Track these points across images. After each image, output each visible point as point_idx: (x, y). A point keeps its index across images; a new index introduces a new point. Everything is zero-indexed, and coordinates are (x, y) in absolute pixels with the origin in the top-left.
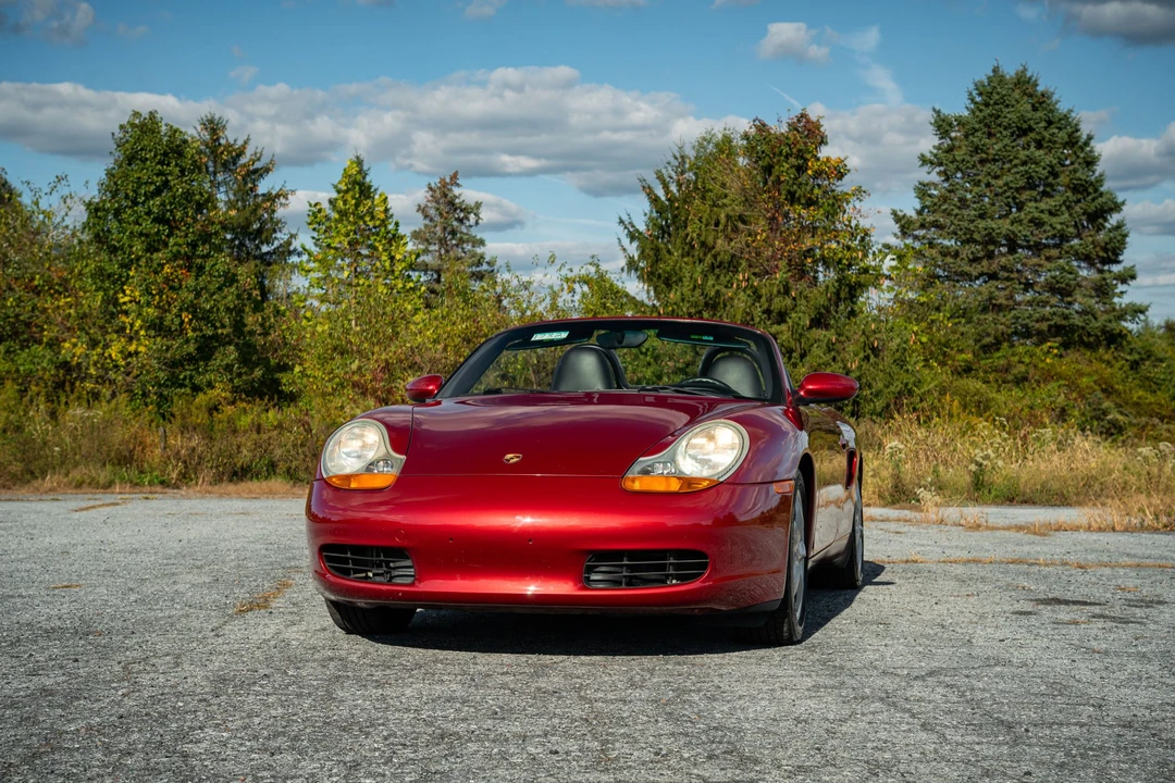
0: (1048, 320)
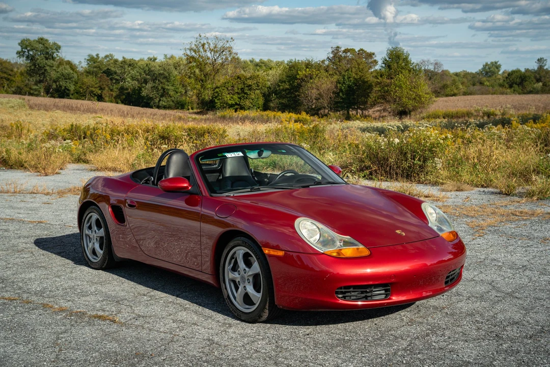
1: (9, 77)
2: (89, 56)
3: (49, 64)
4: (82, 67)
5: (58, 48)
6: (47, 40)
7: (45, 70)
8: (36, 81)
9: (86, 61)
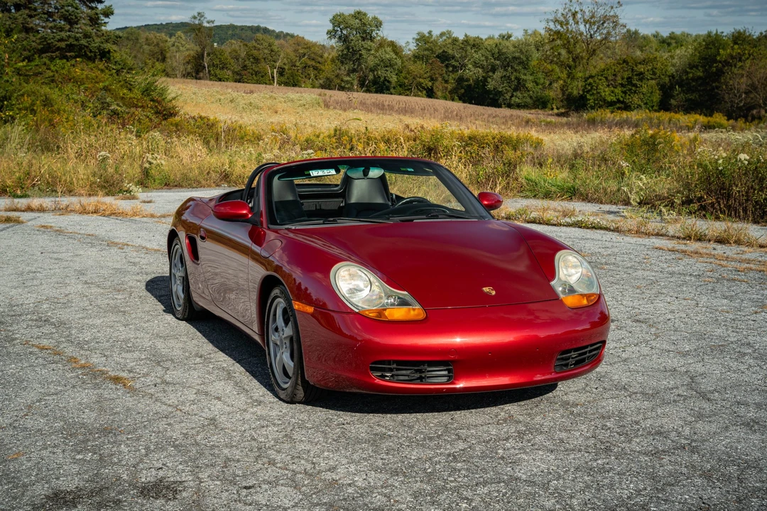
0: (66, 41)
1: (318, 65)
2: (418, 34)
3: (366, 46)
4: (410, 50)
5: (378, 24)
6: (365, 14)
7: (361, 55)
8: (349, 70)
9: (414, 41)
